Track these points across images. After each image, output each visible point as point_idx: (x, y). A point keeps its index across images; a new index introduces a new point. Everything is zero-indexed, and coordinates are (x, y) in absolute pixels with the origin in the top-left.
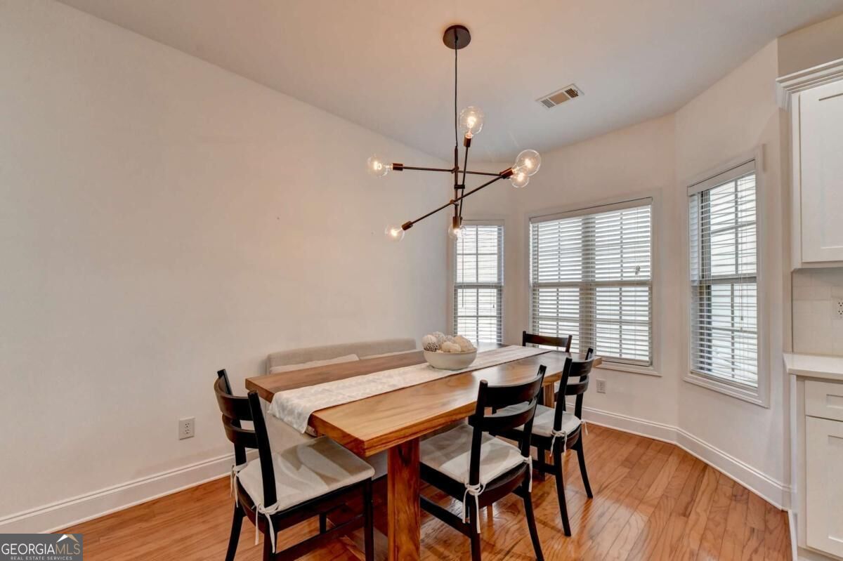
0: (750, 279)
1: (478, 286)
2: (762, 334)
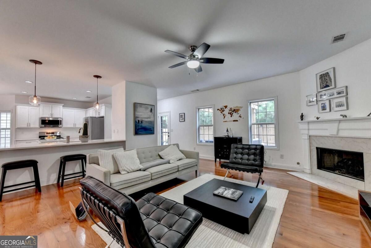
0: (9, 129)
2: (11, 137)
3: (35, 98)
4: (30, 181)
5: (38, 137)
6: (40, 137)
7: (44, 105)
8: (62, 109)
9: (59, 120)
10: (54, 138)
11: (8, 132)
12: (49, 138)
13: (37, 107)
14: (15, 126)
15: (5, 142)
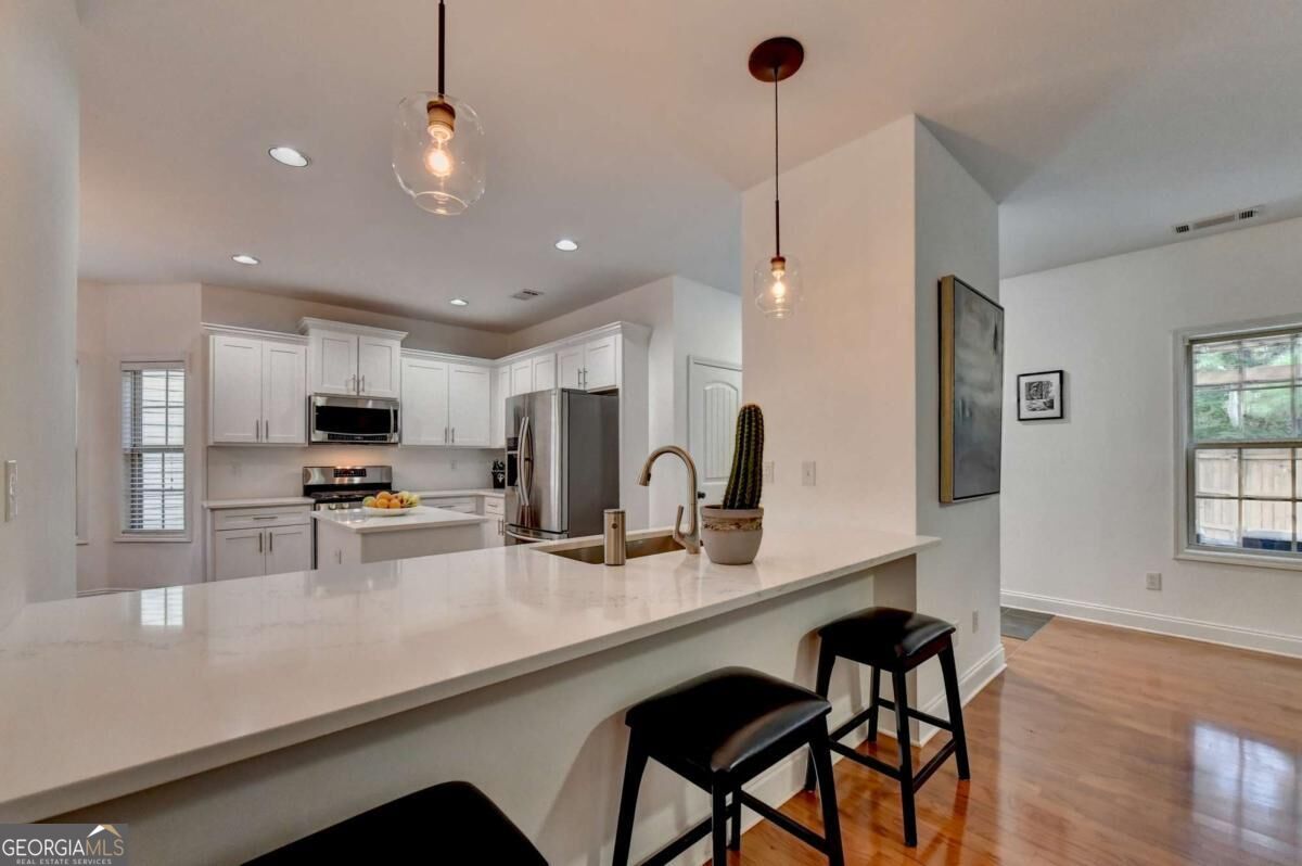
0: (177, 450)
2: (188, 491)
3: (439, 135)
5: (301, 492)
6: (309, 491)
7: (327, 334)
8: (399, 358)
9: (388, 411)
10: (411, 505)
11: (176, 463)
12: (388, 507)
13: (298, 343)
14: (206, 438)
15: (164, 511)
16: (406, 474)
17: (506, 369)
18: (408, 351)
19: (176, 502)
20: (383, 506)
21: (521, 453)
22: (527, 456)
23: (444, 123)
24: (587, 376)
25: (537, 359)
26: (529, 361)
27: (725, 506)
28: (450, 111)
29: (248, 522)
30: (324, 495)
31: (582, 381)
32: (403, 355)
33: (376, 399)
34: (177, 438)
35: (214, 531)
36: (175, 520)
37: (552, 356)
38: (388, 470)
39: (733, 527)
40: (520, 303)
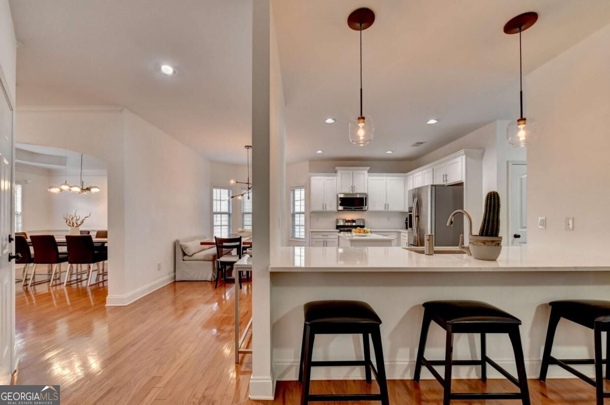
0: (303, 213)
1: (221, 213)
2: (306, 226)
3: (361, 125)
4: (354, 359)
5: (335, 227)
6: (338, 227)
7: (343, 172)
8: (367, 177)
9: (363, 198)
10: (367, 232)
11: (303, 217)
12: (360, 233)
13: (335, 176)
14: (310, 210)
15: (300, 233)
16: (370, 222)
17: (412, 176)
18: (370, 174)
19: (303, 229)
20: (358, 232)
21: (414, 214)
22: (417, 215)
23: (362, 122)
24: (447, 177)
25: (424, 172)
26: (421, 173)
27: (480, 235)
28: (364, 118)
29: (320, 237)
30: (342, 229)
31: (445, 179)
32: (369, 176)
33: (359, 194)
34: (303, 210)
35: (312, 239)
36: (302, 235)
37: (431, 170)
38: (363, 221)
39: (482, 244)
40: (416, 148)
